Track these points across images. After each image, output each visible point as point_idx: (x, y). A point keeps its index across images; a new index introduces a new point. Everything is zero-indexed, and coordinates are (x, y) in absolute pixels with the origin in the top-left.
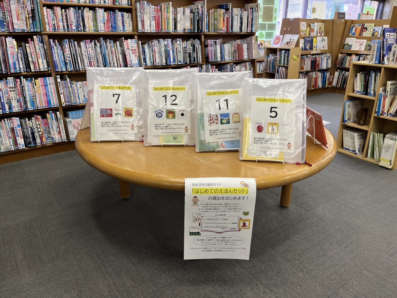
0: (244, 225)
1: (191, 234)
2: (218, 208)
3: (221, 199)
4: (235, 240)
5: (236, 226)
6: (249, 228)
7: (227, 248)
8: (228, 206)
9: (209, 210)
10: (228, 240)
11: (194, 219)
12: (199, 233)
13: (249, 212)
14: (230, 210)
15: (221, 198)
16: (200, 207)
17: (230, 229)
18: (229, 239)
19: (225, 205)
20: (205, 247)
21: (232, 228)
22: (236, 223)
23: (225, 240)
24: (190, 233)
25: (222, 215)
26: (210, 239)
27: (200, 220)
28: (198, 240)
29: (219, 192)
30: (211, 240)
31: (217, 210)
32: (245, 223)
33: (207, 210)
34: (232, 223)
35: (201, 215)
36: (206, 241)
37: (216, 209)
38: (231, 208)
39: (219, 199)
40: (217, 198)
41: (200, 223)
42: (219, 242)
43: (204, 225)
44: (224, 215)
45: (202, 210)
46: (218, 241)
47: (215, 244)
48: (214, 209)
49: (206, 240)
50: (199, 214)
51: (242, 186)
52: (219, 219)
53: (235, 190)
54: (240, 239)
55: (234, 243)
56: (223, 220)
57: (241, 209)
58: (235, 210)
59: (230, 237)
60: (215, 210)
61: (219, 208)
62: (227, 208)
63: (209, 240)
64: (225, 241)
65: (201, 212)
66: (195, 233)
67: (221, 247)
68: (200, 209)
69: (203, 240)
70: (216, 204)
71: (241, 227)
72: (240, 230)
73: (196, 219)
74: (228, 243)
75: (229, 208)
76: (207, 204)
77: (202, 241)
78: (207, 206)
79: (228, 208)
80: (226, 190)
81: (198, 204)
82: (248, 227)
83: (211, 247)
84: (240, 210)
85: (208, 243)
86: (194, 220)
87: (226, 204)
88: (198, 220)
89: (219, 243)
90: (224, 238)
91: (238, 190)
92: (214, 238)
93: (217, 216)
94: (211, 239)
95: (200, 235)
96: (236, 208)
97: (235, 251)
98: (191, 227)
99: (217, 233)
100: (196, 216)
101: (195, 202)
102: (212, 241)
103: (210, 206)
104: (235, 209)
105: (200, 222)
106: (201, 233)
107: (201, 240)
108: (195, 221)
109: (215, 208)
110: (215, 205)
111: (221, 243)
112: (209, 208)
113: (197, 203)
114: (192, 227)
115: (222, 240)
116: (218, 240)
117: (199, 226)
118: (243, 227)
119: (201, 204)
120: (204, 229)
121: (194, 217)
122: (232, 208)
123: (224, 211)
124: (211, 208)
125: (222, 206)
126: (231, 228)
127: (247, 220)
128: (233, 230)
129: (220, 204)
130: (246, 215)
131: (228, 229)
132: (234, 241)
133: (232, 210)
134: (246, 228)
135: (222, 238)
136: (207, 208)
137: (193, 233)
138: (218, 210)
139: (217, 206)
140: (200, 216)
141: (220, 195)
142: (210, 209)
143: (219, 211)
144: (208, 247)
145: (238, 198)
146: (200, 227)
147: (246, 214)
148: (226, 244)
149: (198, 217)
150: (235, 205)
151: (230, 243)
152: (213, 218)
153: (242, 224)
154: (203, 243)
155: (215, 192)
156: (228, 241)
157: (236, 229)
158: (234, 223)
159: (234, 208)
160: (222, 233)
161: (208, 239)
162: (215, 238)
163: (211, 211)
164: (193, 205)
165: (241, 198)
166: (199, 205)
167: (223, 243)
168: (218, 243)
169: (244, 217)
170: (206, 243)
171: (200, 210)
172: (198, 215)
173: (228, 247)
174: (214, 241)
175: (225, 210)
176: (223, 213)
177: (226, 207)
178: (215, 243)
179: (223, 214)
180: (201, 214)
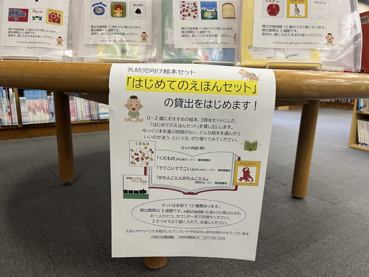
0: (246, 175)
1: (128, 194)
2: (186, 129)
3: (194, 106)
4: (224, 212)
5: (227, 177)
6: (256, 184)
7: (207, 232)
8: (210, 124)
9: (166, 135)
10: (211, 212)
11: (133, 157)
12: (144, 191)
13: (257, 142)
14: (215, 136)
15: (194, 102)
16: (146, 124)
17: (213, 185)
18: (212, 210)
19: (204, 123)
20: (159, 228)
21: (218, 183)
22: (227, 171)
23: (202, 212)
24: (125, 191)
25: (196, 148)
26: (169, 208)
27: (147, 158)
28: (142, 210)
29: (189, 87)
30: (171, 211)
31: (184, 135)
32: (248, 172)
33: (162, 134)
34: (219, 170)
35: (149, 147)
36: (162, 214)
37: (182, 132)
38: (216, 130)
39: (191, 106)
40: (184, 103)
41: (145, 168)
42: (189, 216)
43: (155, 172)
44: (202, 148)
45: (151, 134)
46: (188, 214)
47: (181, 222)
48: (177, 132)
49: (161, 211)
50: (144, 144)
51: (243, 76)
52: (189, 157)
53: (226, 85)
54: (237, 210)
55: (224, 220)
56: (199, 160)
57: (239, 134)
58: (226, 136)
59: (215, 204)
60: (181, 135)
61: (190, 129)
62: (207, 130)
63: (167, 211)
64: (202, 214)
65: (147, 139)
66: (136, 192)
67: (193, 230)
68: (144, 130)
69: (154, 210)
70: (182, 119)
71: (238, 181)
72: (236, 189)
73: (136, 157)
74: (210, 220)
75: (213, 130)
76: (162, 118)
77: (153, 213)
78: (162, 122)
79: (211, 130)
80: (207, 84)
81: (140, 118)
82: (254, 182)
83: (172, 229)
84: (236, 137)
85: (166, 219)
86: (131, 159)
87: (206, 120)
88: (142, 159)
89: (190, 219)
90: (201, 206)
91: (233, 86)
92: (178, 205)
93: (184, 151)
94: (171, 208)
95: (147, 197)
96: (229, 131)
97: (224, 239)
98: (125, 177)
99: (184, 193)
100: (137, 148)
101: (134, 109)
102: (175, 214)
103: (170, 122)
104: (227, 133)
105: (147, 164)
106: (150, 192)
107: (150, 210)
108: (136, 161)
109: (180, 129)
110: (180, 122)
111: (194, 219)
112: (166, 128)
113: (138, 114)
114: (127, 178)
115: (196, 212)
116: (188, 211)
117: (145, 174)
118: (244, 181)
119: (149, 118)
120: (156, 182)
121: (132, 151)
122: (220, 130)
123: (202, 139)
124: (171, 129)
125: (197, 123)
126: (216, 183)
127: (252, 164)
128: (220, 187)
129: (191, 120)
130: (250, 150)
131: (210, 185)
132: (224, 215)
133: (220, 136)
134: (251, 184)
135: (197, 206)
136: (162, 128)
137: (131, 192)
138: (188, 135)
139: (185, 123)
140: (146, 148)
141: (193, 95)
142: (169, 132)
143: (190, 136)
144: (165, 229)
145: (232, 106)
146: (146, 178)
147: (251, 147)
148: (206, 222)
149: (141, 152)
150: (227, 124)
151: (214, 220)
152: (177, 156)
153: (241, 174)
154: (155, 218)
155: (180, 87)
156: (210, 215)
157: (228, 184)
158: (224, 170)
159: (224, 131)
160: (197, 194)
161: (165, 208)
162: (182, 205)
163: (171, 135)
164: (129, 120)
165: (241, 106)
166: (142, 120)
167: (199, 220)
168: (186, 219)
169: (247, 156)
170: (160, 219)
171: (146, 134)
172: (143, 147)
173: (209, 230)
174: (180, 214)
175: (204, 136)
176: (199, 144)
177: (206, 126)
178: (180, 219)
179: (199, 146)
180: (148, 144)
